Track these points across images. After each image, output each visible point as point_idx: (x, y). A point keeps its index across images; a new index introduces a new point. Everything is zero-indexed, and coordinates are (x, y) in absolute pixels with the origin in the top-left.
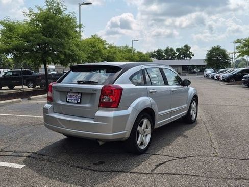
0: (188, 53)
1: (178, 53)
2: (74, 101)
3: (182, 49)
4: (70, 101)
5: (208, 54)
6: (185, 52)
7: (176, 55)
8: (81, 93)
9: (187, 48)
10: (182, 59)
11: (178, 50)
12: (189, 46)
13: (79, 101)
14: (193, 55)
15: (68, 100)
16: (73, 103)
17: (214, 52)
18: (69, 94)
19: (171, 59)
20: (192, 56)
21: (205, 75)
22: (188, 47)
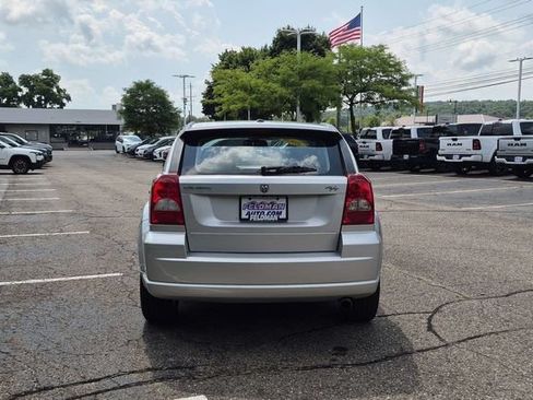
0: (55, 90)
1: (25, 90)
2: (267, 218)
3: (35, 78)
4: (253, 217)
5: (125, 99)
6: (45, 89)
7: (20, 94)
8: (287, 197)
9: (50, 79)
10: (38, 105)
11: (25, 80)
12: (55, 73)
13: (283, 216)
14: (69, 99)
15: (244, 216)
16: (265, 222)
17: (140, 95)
18: (244, 202)
19: (7, 105)
20: (65, 101)
21: (120, 149)
22: (52, 75)
